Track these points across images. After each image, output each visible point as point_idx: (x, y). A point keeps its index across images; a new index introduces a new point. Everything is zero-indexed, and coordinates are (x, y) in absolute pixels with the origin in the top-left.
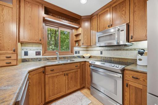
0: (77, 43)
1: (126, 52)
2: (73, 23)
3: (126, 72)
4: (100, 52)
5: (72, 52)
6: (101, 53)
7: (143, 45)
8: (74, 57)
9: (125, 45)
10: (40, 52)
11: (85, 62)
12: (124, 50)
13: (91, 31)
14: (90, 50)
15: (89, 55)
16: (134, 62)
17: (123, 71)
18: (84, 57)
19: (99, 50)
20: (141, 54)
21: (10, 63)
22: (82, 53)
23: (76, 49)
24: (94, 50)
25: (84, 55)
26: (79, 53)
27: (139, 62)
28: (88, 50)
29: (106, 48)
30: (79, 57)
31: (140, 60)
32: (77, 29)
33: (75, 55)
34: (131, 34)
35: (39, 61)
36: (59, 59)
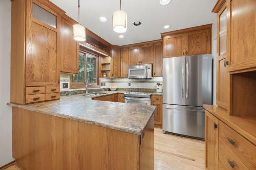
0: (105, 73)
1: (151, 83)
2: (101, 50)
3: (153, 96)
4: (128, 84)
5: (98, 84)
6: (130, 85)
7: (160, 79)
8: (101, 90)
9: (151, 79)
10: (68, 84)
11: (118, 94)
12: (149, 82)
13: (122, 63)
14: (117, 82)
15: (116, 87)
16: (155, 90)
17: (151, 96)
18: (110, 90)
19: (127, 82)
20: (159, 85)
21: (55, 97)
22: (108, 86)
23: (102, 80)
24: (122, 82)
25: (111, 88)
26: (105, 85)
27: (158, 91)
28: (113, 82)
29: (135, 80)
30: (105, 89)
31: (158, 89)
32: (104, 57)
33: (102, 87)
34: (154, 72)
35: (67, 95)
36: (89, 92)
